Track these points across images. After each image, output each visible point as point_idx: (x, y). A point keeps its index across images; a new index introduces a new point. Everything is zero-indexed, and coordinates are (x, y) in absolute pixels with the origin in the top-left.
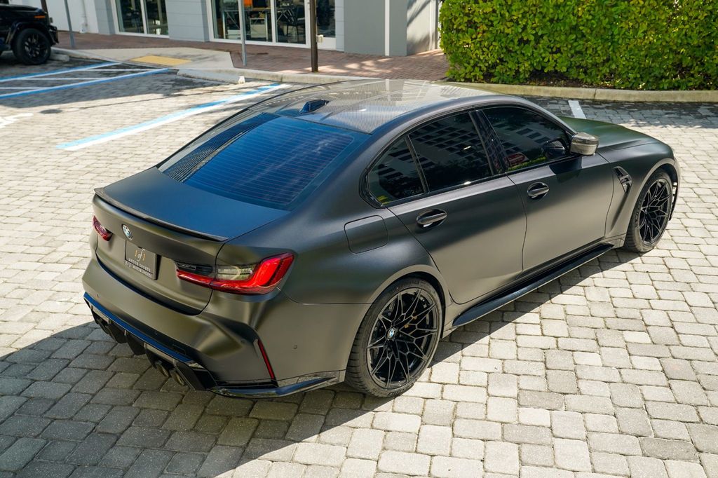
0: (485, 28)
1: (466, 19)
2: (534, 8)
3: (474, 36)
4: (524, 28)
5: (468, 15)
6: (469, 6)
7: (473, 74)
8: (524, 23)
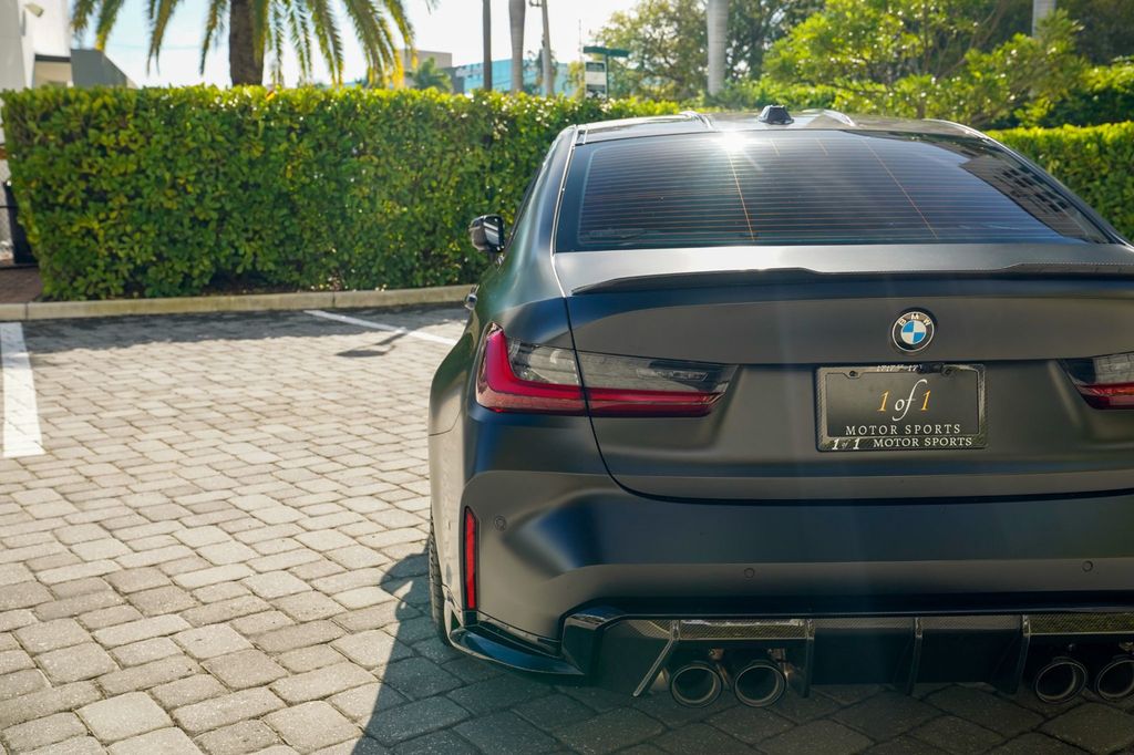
0: (125, 201)
1: (83, 185)
2: (213, 166)
3: (102, 216)
4: (200, 198)
5: (85, 177)
6: (90, 160)
7: (101, 285)
8: (198, 191)
